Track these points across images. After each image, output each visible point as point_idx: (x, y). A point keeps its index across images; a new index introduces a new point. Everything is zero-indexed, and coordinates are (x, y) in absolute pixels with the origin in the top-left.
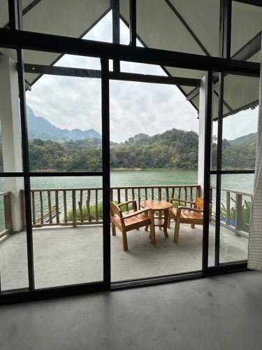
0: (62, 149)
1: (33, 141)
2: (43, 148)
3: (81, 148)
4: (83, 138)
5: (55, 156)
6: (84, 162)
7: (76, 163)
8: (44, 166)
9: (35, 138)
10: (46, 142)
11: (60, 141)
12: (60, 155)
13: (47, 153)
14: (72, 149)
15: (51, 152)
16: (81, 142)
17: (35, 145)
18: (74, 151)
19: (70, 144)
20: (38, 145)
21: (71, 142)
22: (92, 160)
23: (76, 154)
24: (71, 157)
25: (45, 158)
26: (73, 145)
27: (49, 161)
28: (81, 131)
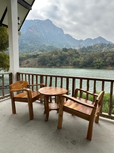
0: (77, 53)
1: (62, 49)
2: (67, 53)
3: (90, 52)
4: (92, 44)
5: (73, 58)
6: (92, 62)
7: (85, 63)
8: (67, 64)
9: (64, 48)
10: (69, 49)
11: (77, 48)
12: (76, 57)
13: (69, 56)
14: (84, 53)
15: (71, 55)
16: (90, 47)
17: (63, 52)
18: (85, 54)
19: (83, 49)
20: (65, 51)
21: (84, 48)
22: (97, 60)
23: (86, 56)
24: (82, 58)
25: (67, 59)
26: (85, 50)
27: (70, 61)
28: (91, 39)
